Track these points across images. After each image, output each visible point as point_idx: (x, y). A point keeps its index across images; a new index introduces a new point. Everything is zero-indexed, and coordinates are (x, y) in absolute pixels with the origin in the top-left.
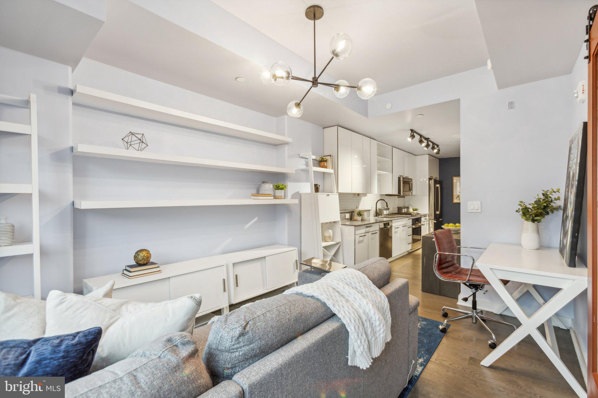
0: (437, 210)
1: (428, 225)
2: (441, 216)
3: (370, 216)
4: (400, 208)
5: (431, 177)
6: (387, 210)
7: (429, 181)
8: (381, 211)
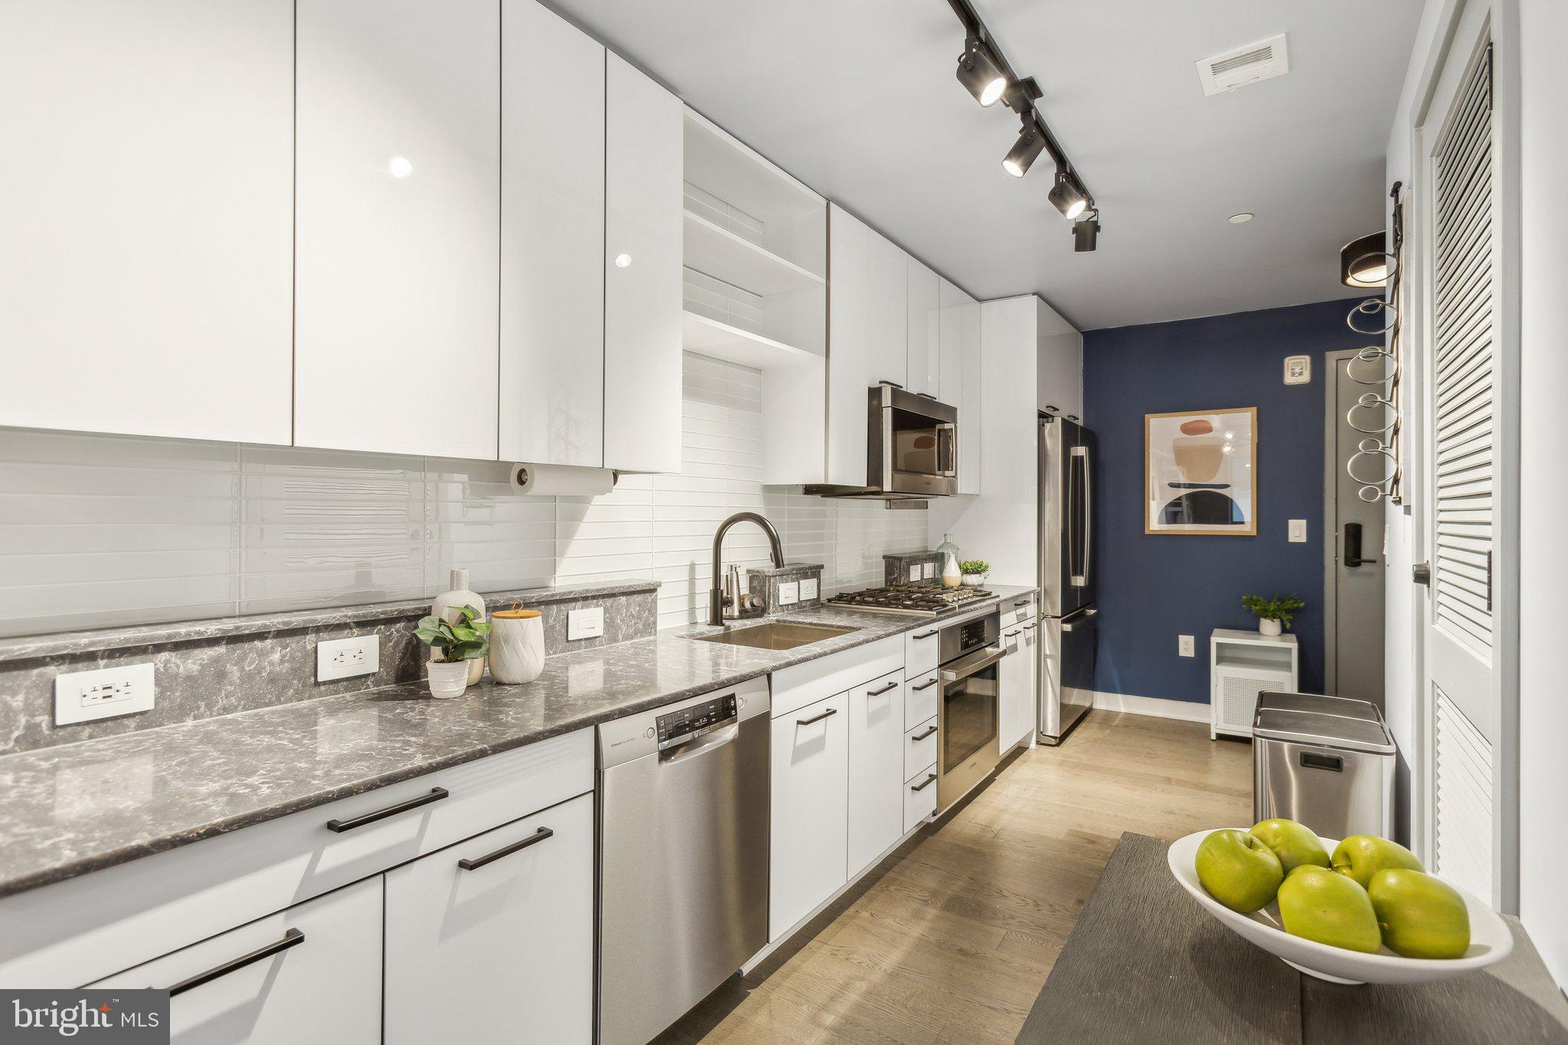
0: (1078, 571)
1: (1033, 648)
2: (1091, 594)
3: (650, 627)
4: (897, 563)
5: (1047, 407)
6: (806, 577)
7: (1041, 428)
8: (765, 586)
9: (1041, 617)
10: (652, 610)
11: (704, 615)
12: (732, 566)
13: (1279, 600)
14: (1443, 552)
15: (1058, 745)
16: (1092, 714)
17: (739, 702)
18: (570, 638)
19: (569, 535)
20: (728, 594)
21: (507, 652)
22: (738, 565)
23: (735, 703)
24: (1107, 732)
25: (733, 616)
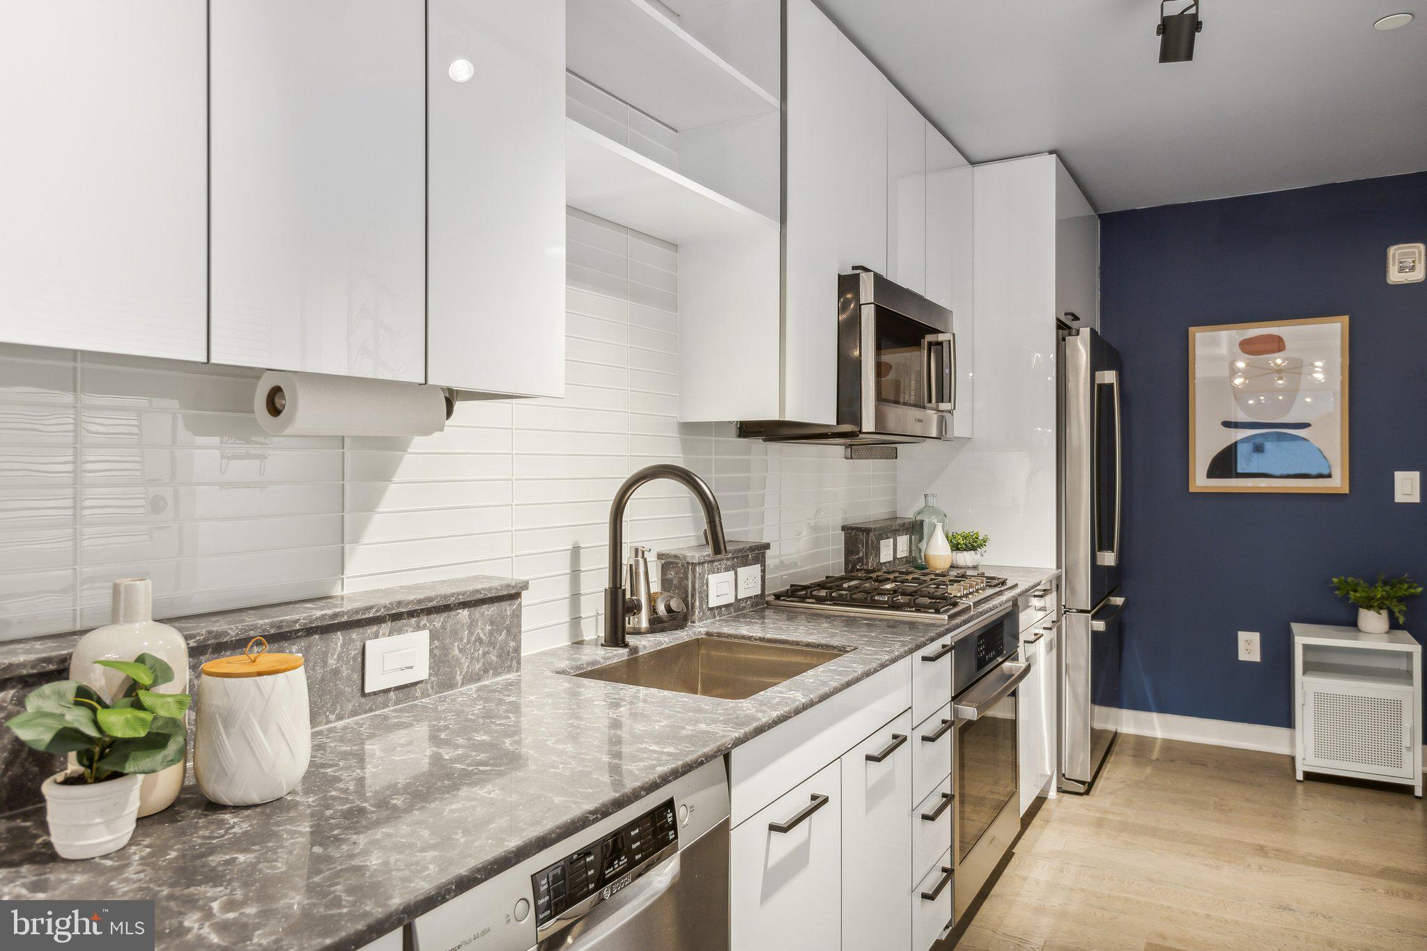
0: (1106, 545)
1: (1052, 655)
2: (1119, 576)
3: (510, 658)
4: (862, 537)
5: (1066, 314)
6: (745, 563)
7: (1062, 341)
8: (687, 578)
9: (1063, 610)
10: (513, 629)
11: (595, 627)
12: (637, 550)
13: (1386, 584)
15: (1087, 793)
16: (1119, 740)
17: (681, 812)
18: (367, 690)
19: (369, 506)
20: (632, 595)
21: (230, 746)
22: (647, 548)
23: (674, 816)
24: (1149, 770)
25: (640, 629)
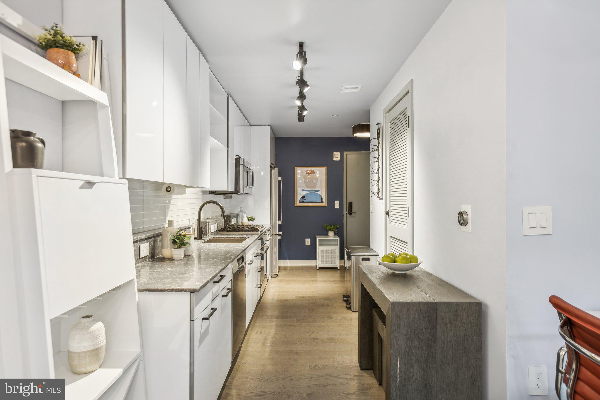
4: (227, 218)
5: (272, 164)
6: (216, 223)
7: (271, 170)
8: (206, 226)
9: (272, 234)
13: (333, 225)
14: (392, 208)
15: (277, 277)
16: (282, 267)
